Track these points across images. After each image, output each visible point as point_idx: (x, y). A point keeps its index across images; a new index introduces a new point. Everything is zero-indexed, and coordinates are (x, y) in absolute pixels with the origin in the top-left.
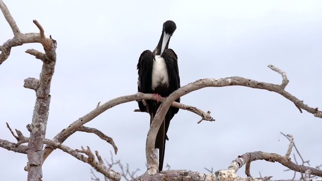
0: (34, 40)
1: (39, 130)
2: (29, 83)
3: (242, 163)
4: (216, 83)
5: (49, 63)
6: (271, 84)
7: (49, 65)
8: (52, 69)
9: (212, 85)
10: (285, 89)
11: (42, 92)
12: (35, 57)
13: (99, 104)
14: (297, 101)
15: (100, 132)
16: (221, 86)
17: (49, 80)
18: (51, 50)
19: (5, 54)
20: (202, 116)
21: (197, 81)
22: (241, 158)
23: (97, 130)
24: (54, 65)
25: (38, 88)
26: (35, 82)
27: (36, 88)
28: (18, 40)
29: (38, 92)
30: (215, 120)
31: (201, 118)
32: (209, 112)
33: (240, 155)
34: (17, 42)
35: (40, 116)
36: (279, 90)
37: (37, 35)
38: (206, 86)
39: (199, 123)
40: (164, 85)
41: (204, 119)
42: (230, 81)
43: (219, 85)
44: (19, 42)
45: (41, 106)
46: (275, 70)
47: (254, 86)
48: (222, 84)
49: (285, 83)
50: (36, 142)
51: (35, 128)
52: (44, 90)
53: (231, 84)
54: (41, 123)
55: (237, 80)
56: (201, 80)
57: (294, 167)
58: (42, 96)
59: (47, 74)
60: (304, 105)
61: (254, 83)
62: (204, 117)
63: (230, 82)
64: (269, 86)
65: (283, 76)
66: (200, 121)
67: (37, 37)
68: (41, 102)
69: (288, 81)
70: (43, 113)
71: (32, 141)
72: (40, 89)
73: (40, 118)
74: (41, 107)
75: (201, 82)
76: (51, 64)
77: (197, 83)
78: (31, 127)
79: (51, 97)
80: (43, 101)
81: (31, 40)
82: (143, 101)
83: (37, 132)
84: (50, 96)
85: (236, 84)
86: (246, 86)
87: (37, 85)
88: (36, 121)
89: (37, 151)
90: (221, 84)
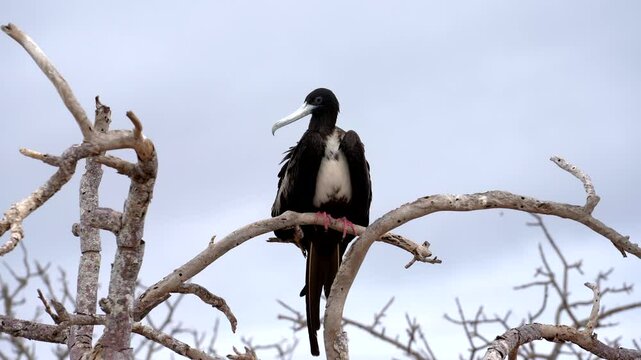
0: (123, 144)
1: (125, 309)
2: (101, 219)
3: (505, 351)
4: (457, 204)
5: (145, 181)
6: (564, 205)
7: (144, 186)
8: (150, 192)
9: (450, 208)
10: (592, 214)
11: (130, 237)
12: (116, 171)
13: (213, 239)
14: (618, 237)
15: (205, 290)
16: (467, 210)
17: (144, 214)
18: (151, 160)
19: (67, 172)
20: (415, 252)
21: (419, 201)
22: (503, 342)
23: (200, 288)
24: (152, 185)
25: (121, 228)
26: (115, 217)
27: (116, 228)
28: (92, 146)
29: (121, 236)
30: (440, 262)
31: (412, 256)
32: (426, 244)
33: (500, 335)
34: (91, 149)
35: (126, 282)
36: (582, 215)
37: (126, 135)
38: (438, 209)
39: (407, 267)
40: (341, 199)
41: (417, 258)
42: (484, 199)
43: (464, 208)
44: (96, 149)
45: (128, 263)
46: (566, 168)
47: (531, 209)
48: (469, 207)
49: (593, 202)
50: (119, 333)
51: (117, 305)
52: (133, 233)
53: (488, 206)
54: (128, 296)
55: (500, 199)
56: (427, 198)
57: (605, 352)
58: (131, 244)
59: (139, 203)
60: (631, 245)
61: (531, 203)
62: (417, 254)
63: (485, 202)
64: (562, 210)
65: (586, 186)
66: (411, 264)
67: (128, 139)
68: (128, 256)
69: (598, 199)
70: (131, 276)
71: (113, 332)
72: (126, 231)
73: (126, 285)
74: (127, 265)
75: (428, 203)
76: (148, 184)
77: (419, 205)
78: (109, 304)
79: (146, 244)
80: (131, 254)
81: (118, 144)
82: (298, 228)
83: (120, 314)
84: (143, 242)
85: (496, 206)
86: (517, 209)
87: (119, 224)
88: (118, 293)
89: (121, 351)
90: (467, 205)
